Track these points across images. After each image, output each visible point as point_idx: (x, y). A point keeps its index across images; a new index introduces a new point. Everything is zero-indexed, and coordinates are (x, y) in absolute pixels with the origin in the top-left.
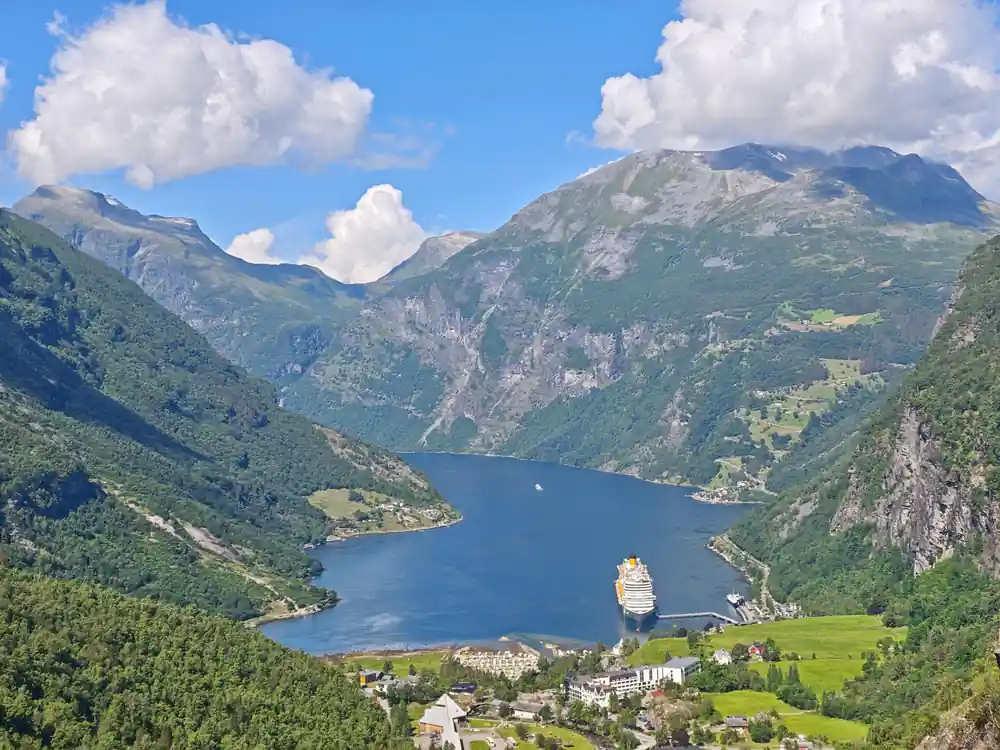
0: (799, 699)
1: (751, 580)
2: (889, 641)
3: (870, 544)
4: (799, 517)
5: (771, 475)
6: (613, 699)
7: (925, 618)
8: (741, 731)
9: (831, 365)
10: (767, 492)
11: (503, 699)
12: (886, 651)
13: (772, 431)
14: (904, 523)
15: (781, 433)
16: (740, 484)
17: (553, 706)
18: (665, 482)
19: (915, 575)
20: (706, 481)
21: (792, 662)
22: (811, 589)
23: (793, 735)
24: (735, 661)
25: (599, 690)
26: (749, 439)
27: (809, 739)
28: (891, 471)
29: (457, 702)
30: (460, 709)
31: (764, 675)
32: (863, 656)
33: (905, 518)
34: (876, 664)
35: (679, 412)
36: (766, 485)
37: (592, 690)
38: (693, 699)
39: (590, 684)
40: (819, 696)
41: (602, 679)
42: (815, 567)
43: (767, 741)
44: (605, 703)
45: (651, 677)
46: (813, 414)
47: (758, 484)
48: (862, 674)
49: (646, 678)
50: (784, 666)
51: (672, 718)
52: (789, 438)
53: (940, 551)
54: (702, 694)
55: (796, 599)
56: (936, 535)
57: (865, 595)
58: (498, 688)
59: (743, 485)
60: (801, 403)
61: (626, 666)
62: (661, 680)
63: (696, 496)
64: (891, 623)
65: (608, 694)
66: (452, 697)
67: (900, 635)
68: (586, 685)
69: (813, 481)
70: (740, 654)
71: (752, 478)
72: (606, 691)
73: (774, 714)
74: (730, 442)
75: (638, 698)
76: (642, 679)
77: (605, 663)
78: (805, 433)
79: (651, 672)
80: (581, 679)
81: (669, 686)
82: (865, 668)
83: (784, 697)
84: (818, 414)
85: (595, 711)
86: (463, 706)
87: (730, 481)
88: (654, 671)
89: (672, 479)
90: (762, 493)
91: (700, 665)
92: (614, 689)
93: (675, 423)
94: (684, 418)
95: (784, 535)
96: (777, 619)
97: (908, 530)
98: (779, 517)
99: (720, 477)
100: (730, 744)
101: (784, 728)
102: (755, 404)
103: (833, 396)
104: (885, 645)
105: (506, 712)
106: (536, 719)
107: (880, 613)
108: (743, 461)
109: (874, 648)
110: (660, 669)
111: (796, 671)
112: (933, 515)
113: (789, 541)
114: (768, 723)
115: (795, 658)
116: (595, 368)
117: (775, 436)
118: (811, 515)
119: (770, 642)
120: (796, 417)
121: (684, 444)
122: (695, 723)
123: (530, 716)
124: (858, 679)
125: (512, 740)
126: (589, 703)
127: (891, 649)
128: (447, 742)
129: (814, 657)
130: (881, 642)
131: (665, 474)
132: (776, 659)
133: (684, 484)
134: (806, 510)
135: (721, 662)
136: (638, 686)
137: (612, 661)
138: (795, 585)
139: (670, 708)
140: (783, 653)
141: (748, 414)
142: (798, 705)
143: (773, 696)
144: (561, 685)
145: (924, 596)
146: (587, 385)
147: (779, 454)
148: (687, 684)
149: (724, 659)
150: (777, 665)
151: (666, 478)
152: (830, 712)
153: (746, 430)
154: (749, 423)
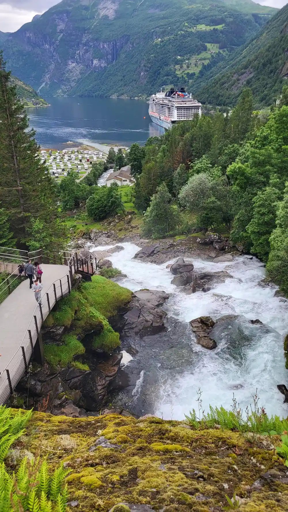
9: (208, 45)
13: (186, 72)
15: (191, 72)
26: (175, 76)
35: (144, 68)
46: (203, 64)
52: (194, 74)
60: (197, 60)
74: (168, 79)
78: (201, 72)
84: (206, 64)
93: (142, 74)
94: (146, 71)
102: (177, 62)
103: (210, 56)
116: (106, 58)
117: (188, 74)
120: (196, 65)
141: (175, 66)
146: (102, 65)
147: (191, 81)
153: (175, 72)
154: (175, 70)
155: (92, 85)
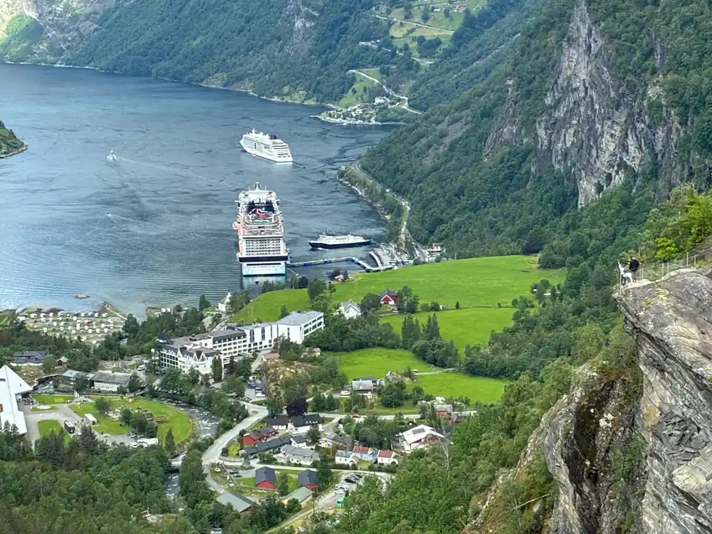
0: (438, 356)
1: (388, 217)
2: (546, 284)
3: (528, 172)
4: (447, 141)
5: (415, 89)
6: (216, 364)
7: (586, 258)
8: (369, 395)
10: (410, 110)
11: (79, 369)
12: (540, 297)
13: (417, 34)
14: (569, 144)
16: (378, 100)
17: (142, 376)
18: (288, 99)
19: (579, 207)
20: (336, 99)
21: (432, 314)
22: (457, 227)
23: (429, 398)
24: (365, 314)
25: (199, 353)
26: (389, 45)
27: (448, 401)
28: (556, 82)
29: (20, 375)
30: (23, 382)
31: (398, 329)
32: (515, 303)
33: (570, 139)
34: (529, 312)
35: (304, 9)
36: (409, 101)
37: (191, 355)
38: (313, 360)
39: (189, 347)
40: (462, 352)
41: (204, 342)
42: (464, 201)
43: (398, 405)
44: (205, 368)
45: (263, 337)
46: (467, 12)
47: (399, 100)
48: (512, 324)
49: (258, 339)
50: (422, 319)
51: (287, 384)
52: (437, 42)
53: (609, 177)
54: (325, 354)
55: (440, 240)
56: (605, 157)
57: (521, 233)
58: (72, 357)
59: (382, 101)
61: (232, 325)
62: (275, 340)
63: (324, 117)
64: (546, 265)
65: (211, 359)
66: (13, 368)
67: (558, 278)
68: (183, 350)
69: (466, 94)
70: (370, 305)
71: (392, 93)
72: (208, 355)
73: (409, 374)
74: (367, 48)
75: (247, 362)
76: (252, 339)
77: (207, 321)
78: (458, 38)
79: (263, 331)
80: (179, 342)
81: (284, 347)
82: (516, 317)
83: (422, 355)
84: (473, 12)
85: (194, 377)
86: (28, 379)
87: (365, 96)
88: (267, 329)
89: (296, 96)
90: (405, 111)
91: (322, 320)
92: (218, 352)
93: (298, 24)
94: (310, 17)
95: (428, 162)
96: (416, 264)
97: (574, 152)
98: (424, 141)
99: (354, 91)
100: (356, 411)
101: (419, 391)
104: (539, 289)
105: (83, 386)
106: (121, 391)
107: (537, 252)
108: (382, 72)
109: (528, 295)
110: (274, 327)
111: (436, 324)
112: (602, 135)
113: (435, 169)
114: (401, 386)
115: (435, 308)
117: (421, 40)
118: (461, 138)
119: (407, 291)
120: (447, 16)
121: (311, 52)
122: (315, 389)
123: (114, 388)
124: (508, 331)
125: (91, 418)
126: (186, 371)
127: (548, 294)
128: (7, 423)
129: (457, 307)
130: (536, 287)
131: (286, 89)
132: (413, 311)
133: (311, 102)
134: (456, 132)
135: (347, 316)
136: (247, 348)
137: (217, 320)
138: (440, 222)
139: (287, 372)
140: (421, 302)
141: (389, 12)
142: (437, 362)
143: (408, 353)
144: (153, 350)
145: (587, 231)
147: (427, 63)
148: (307, 343)
149: (352, 312)
150: (415, 317)
151: (287, 94)
152: (474, 370)
153: (387, 32)
154: (390, 24)
155: (148, 34)
